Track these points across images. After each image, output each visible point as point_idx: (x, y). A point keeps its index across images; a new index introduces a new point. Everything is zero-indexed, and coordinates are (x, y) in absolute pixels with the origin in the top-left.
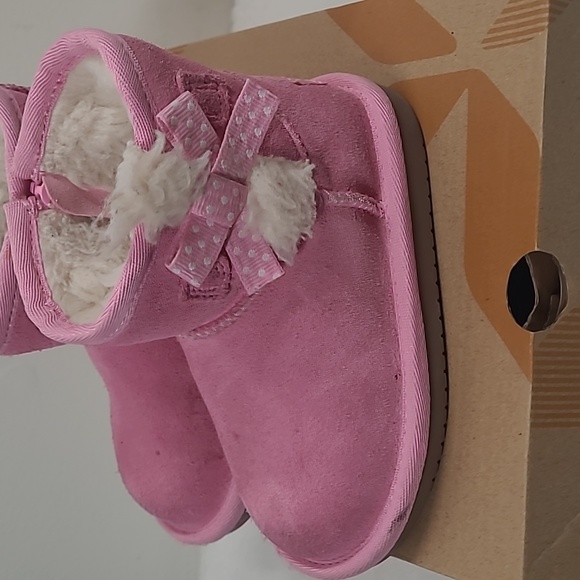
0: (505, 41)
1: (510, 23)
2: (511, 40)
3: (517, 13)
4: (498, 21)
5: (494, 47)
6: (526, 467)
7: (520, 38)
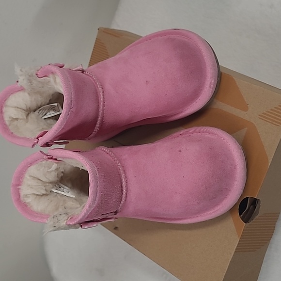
0: (268, 120)
1: (272, 115)
2: (270, 121)
3: (277, 113)
4: (272, 110)
5: (263, 120)
6: (229, 264)
7: (275, 123)
